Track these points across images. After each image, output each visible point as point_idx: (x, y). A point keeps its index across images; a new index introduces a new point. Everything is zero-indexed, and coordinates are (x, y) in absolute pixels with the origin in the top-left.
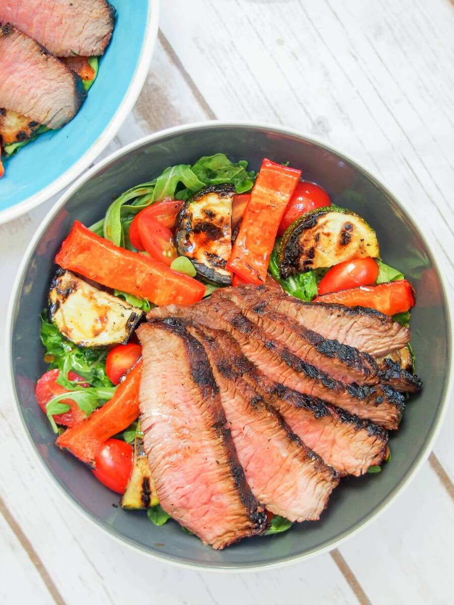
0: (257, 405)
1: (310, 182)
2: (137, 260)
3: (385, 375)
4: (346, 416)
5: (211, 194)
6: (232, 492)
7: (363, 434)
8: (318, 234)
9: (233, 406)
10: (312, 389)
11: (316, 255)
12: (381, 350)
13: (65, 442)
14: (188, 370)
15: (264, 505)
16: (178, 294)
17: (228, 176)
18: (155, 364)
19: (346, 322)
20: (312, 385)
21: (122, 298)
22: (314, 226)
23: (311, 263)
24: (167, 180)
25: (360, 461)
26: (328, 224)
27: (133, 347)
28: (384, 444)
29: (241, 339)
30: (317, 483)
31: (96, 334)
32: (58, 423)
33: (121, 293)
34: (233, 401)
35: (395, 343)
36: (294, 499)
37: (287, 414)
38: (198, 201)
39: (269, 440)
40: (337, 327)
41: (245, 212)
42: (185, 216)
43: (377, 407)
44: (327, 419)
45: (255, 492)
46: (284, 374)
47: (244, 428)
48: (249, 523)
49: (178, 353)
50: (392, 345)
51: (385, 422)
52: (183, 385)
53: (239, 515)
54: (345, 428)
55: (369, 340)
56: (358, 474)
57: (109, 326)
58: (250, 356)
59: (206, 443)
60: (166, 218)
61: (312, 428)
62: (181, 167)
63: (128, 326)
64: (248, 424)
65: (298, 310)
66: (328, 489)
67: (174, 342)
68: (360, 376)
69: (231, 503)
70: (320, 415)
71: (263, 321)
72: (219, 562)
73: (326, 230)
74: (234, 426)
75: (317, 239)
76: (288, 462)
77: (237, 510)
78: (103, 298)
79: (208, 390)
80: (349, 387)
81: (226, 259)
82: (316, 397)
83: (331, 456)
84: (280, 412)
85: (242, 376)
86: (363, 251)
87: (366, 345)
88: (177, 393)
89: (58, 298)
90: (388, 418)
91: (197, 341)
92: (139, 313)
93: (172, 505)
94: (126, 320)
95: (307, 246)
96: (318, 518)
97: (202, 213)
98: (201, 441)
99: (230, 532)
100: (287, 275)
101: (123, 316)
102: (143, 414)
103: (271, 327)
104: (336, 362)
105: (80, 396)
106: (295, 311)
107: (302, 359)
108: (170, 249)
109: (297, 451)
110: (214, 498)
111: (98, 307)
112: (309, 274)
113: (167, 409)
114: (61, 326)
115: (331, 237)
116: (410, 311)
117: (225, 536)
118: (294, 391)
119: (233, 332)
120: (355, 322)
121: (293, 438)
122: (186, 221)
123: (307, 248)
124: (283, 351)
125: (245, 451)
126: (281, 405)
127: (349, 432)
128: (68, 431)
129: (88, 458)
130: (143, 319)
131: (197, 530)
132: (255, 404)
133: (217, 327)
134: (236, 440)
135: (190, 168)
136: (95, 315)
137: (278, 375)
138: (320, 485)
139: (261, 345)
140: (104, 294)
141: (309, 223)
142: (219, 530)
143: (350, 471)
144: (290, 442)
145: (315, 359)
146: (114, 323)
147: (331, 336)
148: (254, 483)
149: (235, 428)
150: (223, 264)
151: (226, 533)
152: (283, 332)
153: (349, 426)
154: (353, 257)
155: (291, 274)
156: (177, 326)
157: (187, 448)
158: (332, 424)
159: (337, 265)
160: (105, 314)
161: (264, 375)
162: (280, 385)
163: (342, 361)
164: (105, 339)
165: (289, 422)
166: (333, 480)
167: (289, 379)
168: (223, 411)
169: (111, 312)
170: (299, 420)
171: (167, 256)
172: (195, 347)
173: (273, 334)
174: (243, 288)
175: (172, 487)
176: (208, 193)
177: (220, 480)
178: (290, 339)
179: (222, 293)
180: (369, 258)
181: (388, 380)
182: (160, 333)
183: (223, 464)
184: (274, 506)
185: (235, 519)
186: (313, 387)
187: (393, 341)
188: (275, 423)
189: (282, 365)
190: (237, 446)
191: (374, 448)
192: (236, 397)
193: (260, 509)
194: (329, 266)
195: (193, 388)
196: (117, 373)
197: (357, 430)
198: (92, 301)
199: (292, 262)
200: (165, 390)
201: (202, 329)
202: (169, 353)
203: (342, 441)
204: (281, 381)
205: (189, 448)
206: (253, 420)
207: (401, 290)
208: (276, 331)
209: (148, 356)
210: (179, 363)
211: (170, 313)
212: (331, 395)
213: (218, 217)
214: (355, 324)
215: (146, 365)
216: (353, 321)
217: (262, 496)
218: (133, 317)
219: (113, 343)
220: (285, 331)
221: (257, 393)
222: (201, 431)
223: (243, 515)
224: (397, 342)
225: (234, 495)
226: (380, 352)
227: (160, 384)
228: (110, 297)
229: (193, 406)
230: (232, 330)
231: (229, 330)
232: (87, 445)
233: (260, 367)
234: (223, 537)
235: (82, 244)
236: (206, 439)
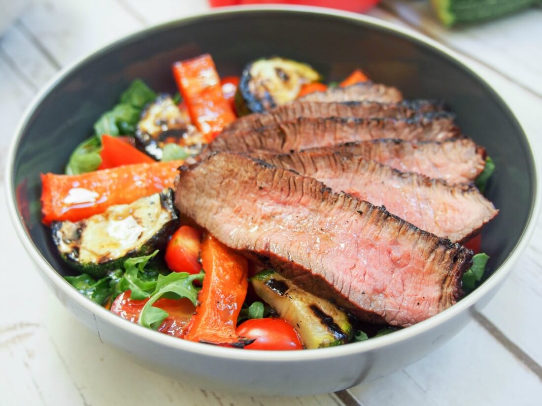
6: (403, 229)
8: (261, 82)
11: (274, 97)
25: (471, 161)
30: (463, 195)
34: (319, 173)
39: (383, 183)
52: (261, 189)
56: (481, 168)
59: (333, 212)
63: (165, 207)
69: (413, 244)
73: (264, 78)
75: (264, 86)
76: (419, 193)
86: (306, 78)
89: (72, 245)
94: (159, 203)
96: (498, 210)
97: (154, 126)
101: (152, 203)
109: (415, 178)
110: (394, 255)
115: (272, 81)
123: (262, 95)
138: (467, 195)
142: (432, 292)
144: (401, 176)
151: (442, 288)
166: (470, 187)
175: (345, 272)
183: (367, 210)
185: (434, 259)
192: (319, 167)
210: (239, 175)
213: (172, 121)
218: (163, 198)
222: (318, 208)
225: (406, 231)
227: (240, 221)
234: (444, 295)
235: (62, 185)
236: (329, 209)
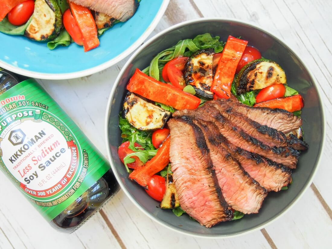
0: (228, 158)
1: (251, 46)
2: (167, 87)
3: (290, 142)
4: (271, 163)
5: (203, 53)
6: (216, 200)
7: (279, 171)
8: (257, 73)
9: (216, 159)
10: (255, 150)
11: (255, 83)
12: (288, 130)
13: (133, 177)
14: (195, 141)
15: (231, 206)
16: (187, 104)
17: (210, 44)
18: (177, 139)
19: (271, 116)
20: (255, 148)
21: (159, 106)
22: (255, 69)
23: (253, 87)
24: (180, 47)
25: (278, 184)
26: (261, 68)
27: (166, 130)
28: (289, 176)
29: (220, 126)
30: (257, 195)
31: (148, 124)
32: (129, 167)
33: (159, 104)
34: (216, 156)
35: (294, 126)
36: (246, 203)
37: (243, 162)
38: (196, 57)
39: (234, 175)
40: (267, 119)
41: (219, 62)
42: (190, 65)
43: (286, 158)
44: (262, 164)
45: (226, 200)
46: (241, 143)
47: (221, 169)
48: (224, 215)
49: (189, 133)
50: (293, 127)
51: (290, 165)
52: (192, 149)
53: (219, 211)
54: (271, 168)
55: (282, 125)
56: (277, 191)
57: (154, 120)
58: (224, 134)
59: (203, 177)
60: (180, 66)
61: (254, 169)
62: (187, 40)
63: (163, 120)
64: (224, 167)
65: (248, 111)
66: (262, 198)
67: (187, 128)
68: (278, 143)
69: (215, 205)
70: (259, 162)
71: (231, 117)
72: (208, 233)
73: (260, 71)
74: (216, 168)
75: (256, 75)
76: (243, 185)
77: (218, 209)
78: (150, 106)
79: (204, 151)
80: (273, 148)
81: (210, 86)
82: (257, 154)
83: (263, 182)
84: (239, 161)
85: (221, 144)
86: (278, 81)
87: (280, 127)
88: (188, 152)
89: (128, 106)
90: (291, 163)
91: (198, 127)
92: (169, 113)
93: (187, 206)
94: (163, 117)
95: (251, 79)
96: (258, 212)
97: (198, 63)
98: (201, 175)
99: (214, 219)
100: (240, 93)
101: (161, 115)
102: (172, 163)
103: (235, 120)
104: (267, 136)
105: (140, 154)
106: (246, 112)
107: (250, 135)
108: (182, 81)
109: (248, 180)
110: (207, 203)
111: (148, 111)
112: (251, 92)
113: (184, 161)
114: (130, 120)
115: (262, 74)
116: (301, 110)
117: (212, 221)
118: (246, 151)
119: (216, 122)
120: (275, 116)
121: (245, 174)
122: (190, 67)
123: (251, 80)
124: (241, 132)
125: (221, 180)
126: (240, 158)
127: (272, 170)
128: (134, 171)
129: (144, 184)
130: (171, 117)
131: (198, 219)
132: (227, 158)
133: (207, 120)
134: (217, 175)
135: (192, 41)
136: (147, 115)
137: (238, 143)
138: (258, 196)
139: (230, 129)
140: (151, 104)
141: (252, 67)
142: (209, 218)
143: (273, 189)
144: (244, 175)
145: (257, 135)
146: (157, 119)
147: (264, 123)
148: (226, 195)
149: (217, 169)
150: (208, 88)
151: (212, 220)
152: (241, 122)
153: (273, 167)
154: (273, 84)
155: (243, 93)
156: (188, 120)
157: (194, 179)
158: (264, 166)
159: (265, 88)
160: (152, 114)
161: (231, 143)
162: (239, 148)
163: (269, 136)
164: (152, 126)
165: (243, 166)
166: (265, 193)
167: (244, 145)
168: (211, 161)
169: (155, 113)
170: (248, 165)
171: (181, 85)
172: (198, 130)
173: (236, 123)
174: (220, 100)
175: (187, 198)
176: (201, 53)
177: (211, 195)
178: (244, 125)
179: (209, 103)
180: (281, 84)
181: (291, 145)
182: (180, 124)
183: (212, 187)
184: (236, 207)
185: (217, 213)
186: (255, 149)
187: (294, 125)
188: (237, 166)
189: (240, 138)
190: (218, 178)
191: (285, 178)
192: (218, 154)
193: (229, 208)
194: (262, 88)
195: (197, 150)
196: (158, 143)
197: (276, 169)
198: (145, 108)
199: (243, 87)
200: (182, 151)
201: (200, 121)
202: (184, 133)
203: (269, 175)
204: (239, 146)
205: (195, 179)
206: (226, 165)
207: (298, 100)
208: (237, 121)
209: (173, 134)
210: (190, 138)
211: (184, 113)
212: (264, 152)
213: (206, 65)
214: (275, 117)
215: (173, 139)
216: (274, 116)
217: (230, 202)
218: (166, 116)
219: (156, 128)
220: (242, 122)
221: (228, 152)
222: (201, 171)
223: (221, 211)
224: (296, 126)
225: (217, 201)
226: (287, 131)
227: (179, 148)
228: (154, 106)
229: (197, 159)
230: (215, 121)
231: (214, 121)
232: (144, 178)
233: (229, 140)
234: (211, 222)
235: (140, 80)
236: (203, 175)
